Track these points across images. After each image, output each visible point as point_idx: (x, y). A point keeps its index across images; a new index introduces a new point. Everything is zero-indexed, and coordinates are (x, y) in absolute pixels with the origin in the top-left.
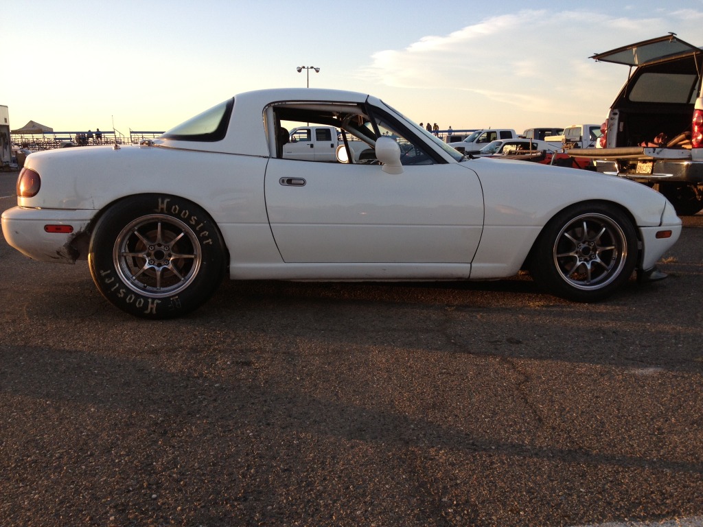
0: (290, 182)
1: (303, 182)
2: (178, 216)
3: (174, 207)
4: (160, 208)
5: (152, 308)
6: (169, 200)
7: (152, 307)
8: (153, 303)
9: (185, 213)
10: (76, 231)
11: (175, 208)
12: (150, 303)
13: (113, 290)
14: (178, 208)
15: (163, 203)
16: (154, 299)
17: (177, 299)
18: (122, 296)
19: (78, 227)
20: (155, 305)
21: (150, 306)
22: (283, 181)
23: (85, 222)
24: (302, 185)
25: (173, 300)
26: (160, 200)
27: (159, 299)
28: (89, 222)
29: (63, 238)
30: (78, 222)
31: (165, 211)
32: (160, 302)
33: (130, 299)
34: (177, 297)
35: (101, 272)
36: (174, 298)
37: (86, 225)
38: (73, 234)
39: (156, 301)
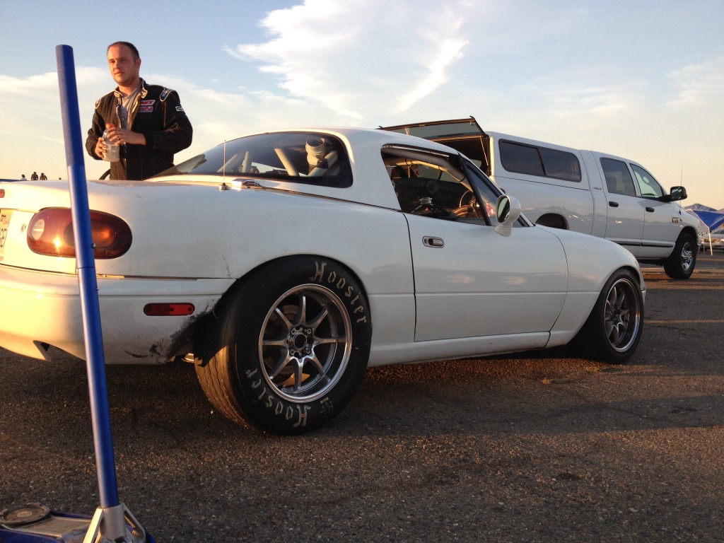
0: (431, 242)
1: (441, 243)
2: (333, 287)
3: (331, 274)
4: (316, 275)
5: (302, 419)
6: (326, 265)
7: (303, 416)
8: (303, 412)
9: (342, 283)
10: (196, 313)
11: (333, 276)
12: (300, 412)
13: (260, 398)
14: (335, 276)
15: (320, 268)
16: (302, 405)
17: (327, 401)
18: (271, 405)
19: (202, 305)
20: (306, 413)
21: (300, 416)
22: (425, 240)
23: (213, 297)
24: (441, 246)
25: (324, 403)
26: (317, 266)
27: (308, 404)
28: (220, 297)
29: (175, 323)
30: (204, 298)
31: (320, 280)
32: (310, 408)
33: (279, 409)
34: (327, 399)
35: (247, 373)
36: (324, 400)
37: (215, 302)
38: (193, 317)
39: (306, 408)
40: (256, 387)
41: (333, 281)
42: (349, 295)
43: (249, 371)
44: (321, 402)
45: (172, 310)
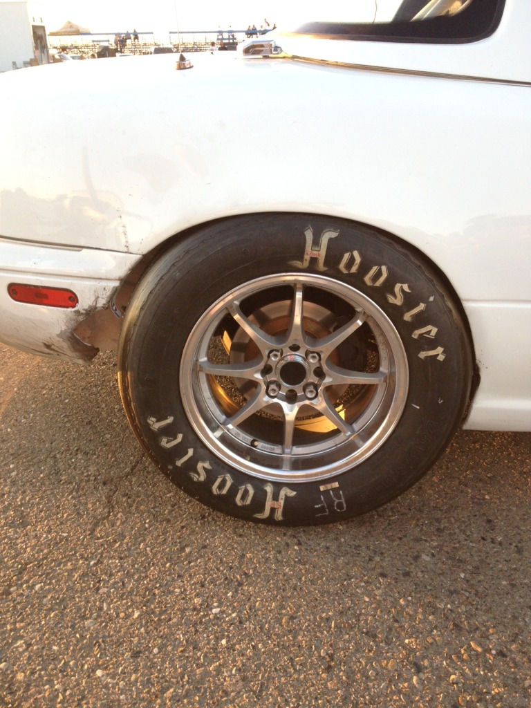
2: (356, 280)
3: (347, 256)
4: (307, 257)
5: (273, 510)
6: (334, 235)
7: (274, 506)
8: (276, 497)
9: (379, 274)
10: (84, 303)
11: (352, 260)
12: (269, 496)
13: (179, 463)
14: (358, 259)
15: (316, 242)
16: (278, 486)
17: (334, 490)
18: (202, 478)
19: (90, 295)
20: (282, 502)
21: (269, 504)
25: (326, 492)
26: (309, 235)
27: (291, 486)
28: (117, 284)
29: (55, 319)
30: (91, 283)
31: (321, 266)
32: (294, 493)
33: (221, 486)
34: (336, 485)
35: (149, 422)
36: (329, 486)
37: (108, 293)
38: (78, 312)
39: (284, 492)
40: (169, 446)
41: (354, 269)
42: (398, 301)
43: (154, 420)
44: (322, 488)
45: (46, 297)
